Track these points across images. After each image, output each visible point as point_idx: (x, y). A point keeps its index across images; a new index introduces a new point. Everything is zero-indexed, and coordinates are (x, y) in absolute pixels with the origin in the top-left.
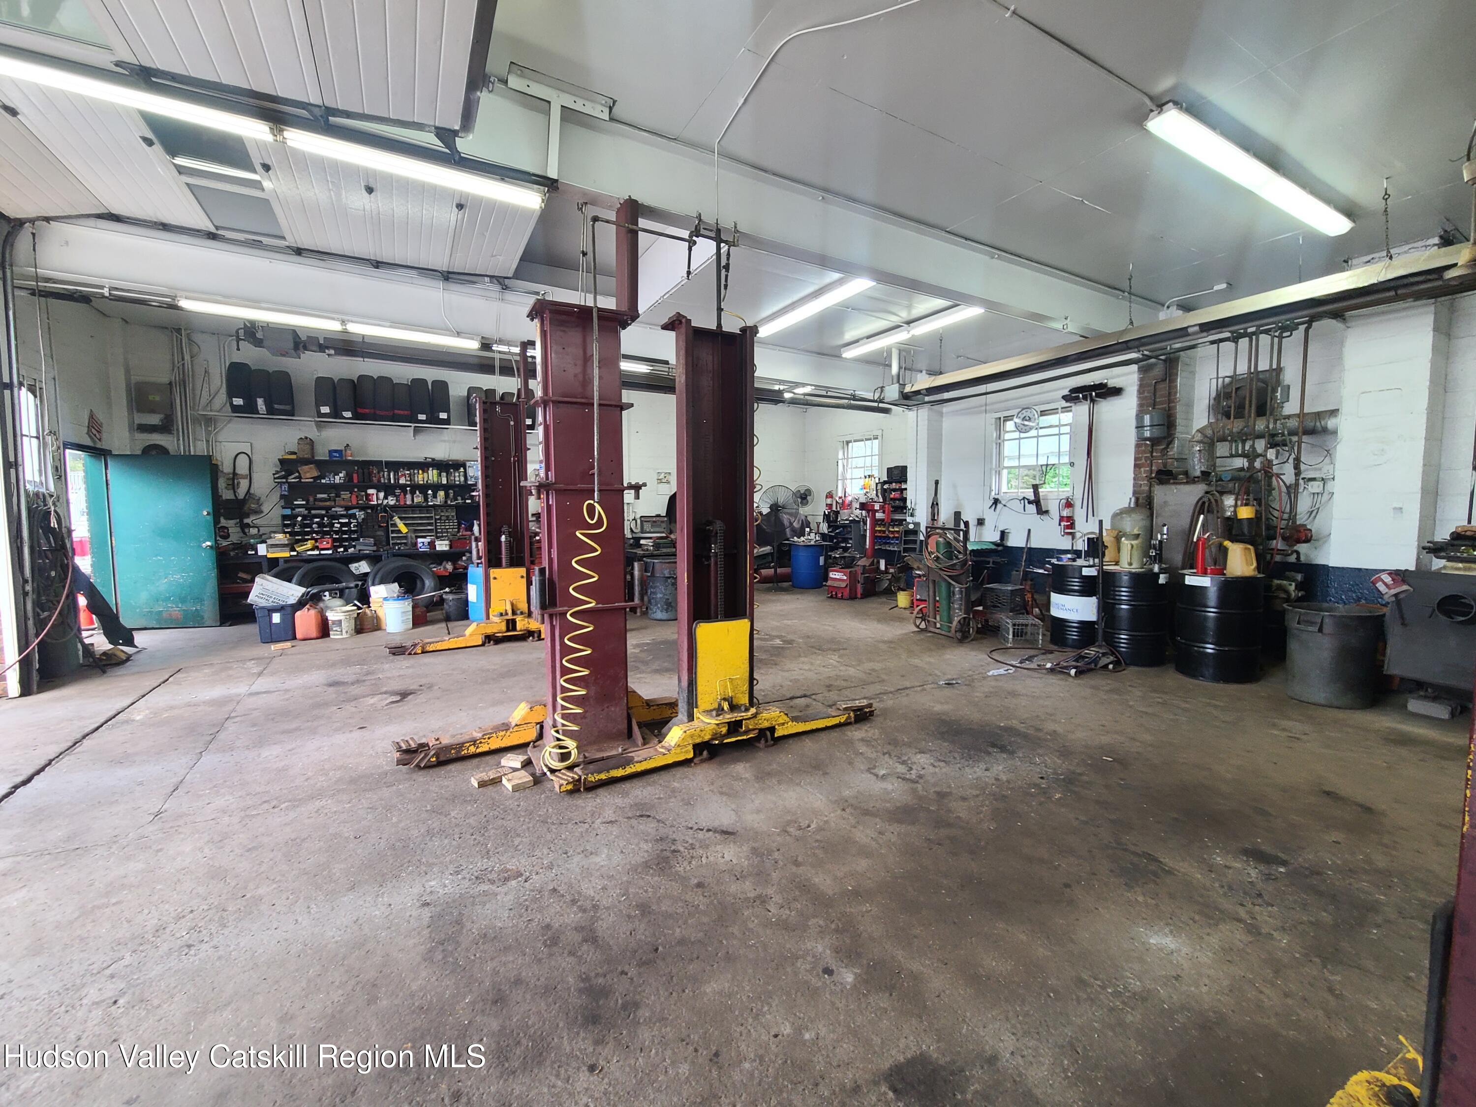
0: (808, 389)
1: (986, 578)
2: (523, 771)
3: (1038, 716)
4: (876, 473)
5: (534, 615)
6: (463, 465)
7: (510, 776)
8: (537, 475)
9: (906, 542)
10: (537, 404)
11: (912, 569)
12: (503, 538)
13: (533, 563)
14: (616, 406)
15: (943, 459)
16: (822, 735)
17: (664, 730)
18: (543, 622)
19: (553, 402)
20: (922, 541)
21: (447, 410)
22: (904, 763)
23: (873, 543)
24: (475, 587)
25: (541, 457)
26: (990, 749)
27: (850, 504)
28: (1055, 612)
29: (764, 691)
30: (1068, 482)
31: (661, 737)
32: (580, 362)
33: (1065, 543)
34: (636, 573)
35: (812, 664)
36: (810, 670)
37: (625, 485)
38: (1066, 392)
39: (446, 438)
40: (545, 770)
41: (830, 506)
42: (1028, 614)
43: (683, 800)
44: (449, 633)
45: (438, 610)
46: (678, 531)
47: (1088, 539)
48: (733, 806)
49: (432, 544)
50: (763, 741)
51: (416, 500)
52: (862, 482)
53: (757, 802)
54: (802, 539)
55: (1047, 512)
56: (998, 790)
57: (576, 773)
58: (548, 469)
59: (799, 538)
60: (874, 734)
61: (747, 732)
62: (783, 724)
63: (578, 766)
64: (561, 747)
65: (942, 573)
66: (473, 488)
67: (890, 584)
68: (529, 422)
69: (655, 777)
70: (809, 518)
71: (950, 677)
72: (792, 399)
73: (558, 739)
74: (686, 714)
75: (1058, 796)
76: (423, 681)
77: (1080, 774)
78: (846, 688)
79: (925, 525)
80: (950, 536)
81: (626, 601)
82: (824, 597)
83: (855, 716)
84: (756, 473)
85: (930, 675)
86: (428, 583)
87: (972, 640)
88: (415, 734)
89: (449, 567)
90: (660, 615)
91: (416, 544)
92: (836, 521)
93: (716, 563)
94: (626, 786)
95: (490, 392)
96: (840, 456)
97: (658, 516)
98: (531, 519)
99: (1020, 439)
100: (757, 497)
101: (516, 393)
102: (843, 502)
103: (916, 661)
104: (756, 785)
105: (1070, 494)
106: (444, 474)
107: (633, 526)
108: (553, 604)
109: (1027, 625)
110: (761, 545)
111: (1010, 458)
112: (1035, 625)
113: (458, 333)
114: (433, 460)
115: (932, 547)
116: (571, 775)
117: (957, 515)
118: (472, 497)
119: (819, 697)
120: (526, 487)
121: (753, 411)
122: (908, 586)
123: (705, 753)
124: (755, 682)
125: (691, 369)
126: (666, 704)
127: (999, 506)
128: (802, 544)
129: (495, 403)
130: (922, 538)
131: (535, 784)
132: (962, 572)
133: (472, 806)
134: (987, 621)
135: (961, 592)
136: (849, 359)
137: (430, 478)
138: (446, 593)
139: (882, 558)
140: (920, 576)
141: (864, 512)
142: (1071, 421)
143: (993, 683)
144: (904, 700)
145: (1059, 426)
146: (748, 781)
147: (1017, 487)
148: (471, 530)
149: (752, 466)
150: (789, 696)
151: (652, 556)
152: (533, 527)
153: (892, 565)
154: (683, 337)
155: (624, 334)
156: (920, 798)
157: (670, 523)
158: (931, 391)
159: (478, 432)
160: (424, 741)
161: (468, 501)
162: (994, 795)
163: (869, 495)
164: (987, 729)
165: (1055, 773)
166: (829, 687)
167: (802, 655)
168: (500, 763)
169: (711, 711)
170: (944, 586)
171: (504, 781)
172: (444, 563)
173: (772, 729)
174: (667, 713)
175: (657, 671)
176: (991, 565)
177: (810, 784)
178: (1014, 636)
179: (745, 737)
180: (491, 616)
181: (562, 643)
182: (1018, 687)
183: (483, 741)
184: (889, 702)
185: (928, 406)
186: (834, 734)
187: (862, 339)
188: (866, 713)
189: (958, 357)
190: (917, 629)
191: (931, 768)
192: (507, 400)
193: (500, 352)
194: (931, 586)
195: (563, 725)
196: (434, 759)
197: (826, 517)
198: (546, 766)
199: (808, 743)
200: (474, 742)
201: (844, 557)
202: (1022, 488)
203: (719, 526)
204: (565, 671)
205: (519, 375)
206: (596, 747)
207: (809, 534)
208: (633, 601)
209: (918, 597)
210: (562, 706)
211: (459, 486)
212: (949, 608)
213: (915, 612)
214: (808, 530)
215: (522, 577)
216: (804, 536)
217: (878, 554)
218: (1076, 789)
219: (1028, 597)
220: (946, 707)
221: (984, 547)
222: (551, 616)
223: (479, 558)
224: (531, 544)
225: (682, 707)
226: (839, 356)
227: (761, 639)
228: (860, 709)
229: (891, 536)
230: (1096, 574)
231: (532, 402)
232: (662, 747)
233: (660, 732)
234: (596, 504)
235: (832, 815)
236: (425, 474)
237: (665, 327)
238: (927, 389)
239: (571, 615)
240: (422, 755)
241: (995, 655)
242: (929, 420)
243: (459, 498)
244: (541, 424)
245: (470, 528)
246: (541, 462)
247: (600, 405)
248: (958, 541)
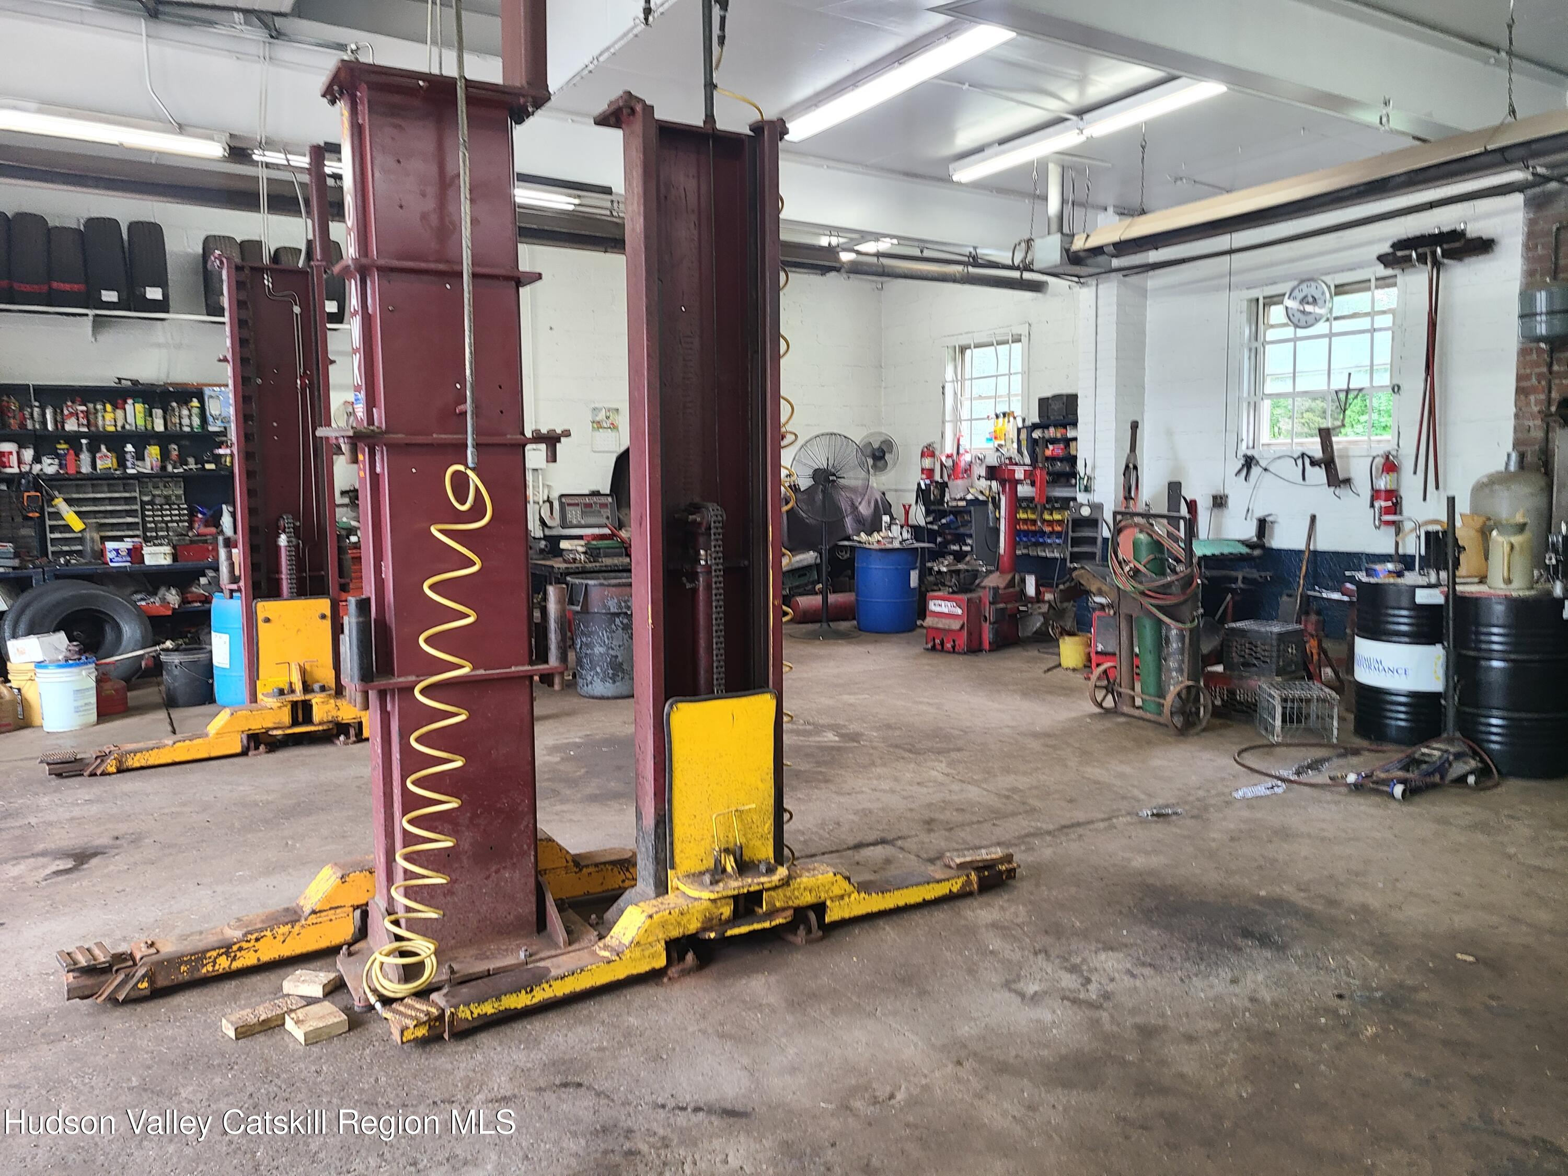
0: (884, 245)
1: (1230, 610)
2: (326, 1003)
3: (1331, 877)
4: (1018, 411)
5: (347, 693)
6: (199, 394)
7: (300, 1014)
8: (349, 415)
9: (1076, 542)
10: (346, 272)
11: (1088, 593)
12: (283, 540)
13: (344, 588)
14: (507, 278)
15: (1147, 379)
16: (917, 918)
17: (609, 915)
18: (366, 707)
19: (380, 269)
20: (1105, 540)
21: (161, 282)
22: (1074, 969)
23: (1013, 543)
24: (226, 637)
25: (358, 378)
26: (1239, 941)
27: (968, 470)
28: (1364, 675)
29: (803, 833)
30: (1389, 421)
31: (603, 928)
32: (432, 190)
33: (1382, 542)
34: (552, 607)
35: (896, 779)
36: (893, 791)
37: (528, 434)
38: (1385, 248)
39: (161, 340)
40: (373, 999)
41: (929, 473)
42: (1310, 678)
43: (646, 1051)
44: (174, 732)
45: (149, 685)
46: (634, 523)
47: (1428, 534)
48: (745, 1061)
49: (135, 554)
50: (802, 931)
51: (100, 464)
52: (989, 427)
53: (791, 1051)
54: (876, 536)
55: (1347, 481)
56: (1255, 1021)
57: (434, 1004)
58: (371, 403)
59: (869, 534)
60: (1016, 915)
61: (770, 915)
62: (842, 897)
63: (438, 989)
64: (403, 954)
65: (1146, 602)
66: (218, 439)
67: (1045, 623)
68: (331, 307)
69: (591, 1007)
70: (890, 497)
71: (1161, 802)
72: (853, 263)
73: (398, 938)
74: (651, 881)
75: (1370, 1031)
76: (122, 828)
77: (1414, 989)
78: (962, 825)
79: (1113, 508)
80: (1161, 528)
81: (531, 663)
82: (919, 650)
83: (981, 880)
84: (785, 409)
85: (1124, 798)
86: (130, 630)
87: (1204, 730)
88: (104, 935)
89: (173, 598)
90: (599, 687)
91: (102, 553)
92: (941, 501)
93: (708, 587)
94: (535, 1026)
95: (250, 248)
96: (949, 374)
97: (596, 494)
98: (339, 500)
99: (1295, 340)
100: (787, 457)
101: (303, 248)
102: (955, 464)
103: (1095, 772)
104: (790, 1018)
105: (1391, 447)
106: (158, 412)
107: (545, 513)
108: (386, 668)
109: (1308, 701)
110: (794, 550)
111: (1277, 377)
112: (1324, 700)
113: (180, 126)
114: (135, 383)
115: (1125, 551)
116: (424, 1008)
117: (1174, 488)
118: (217, 459)
119: (909, 844)
120: (327, 438)
121: (777, 290)
122: (1082, 626)
123: (690, 957)
124: (786, 816)
125: (654, 205)
126: (613, 863)
127: (1255, 471)
128: (876, 546)
129: (260, 270)
130: (1106, 533)
131: (350, 1030)
132: (1182, 598)
133: (225, 1076)
134: (1232, 693)
135: (1182, 638)
136: (966, 185)
137: (130, 419)
138: (167, 650)
139: (1030, 573)
140: (1102, 607)
141: (994, 484)
142: (1394, 305)
143: (1246, 814)
144: (1072, 847)
145: (1371, 314)
146: (773, 1011)
147: (1292, 434)
148: (217, 525)
149: (777, 396)
150: (851, 841)
151: (583, 572)
152: (344, 517)
153: (1049, 586)
154: (637, 143)
155: (520, 133)
156: (1108, 1038)
157: (619, 507)
158: (1123, 247)
159: (228, 328)
160: (123, 948)
161: (209, 466)
162: (1248, 1030)
163: (1004, 450)
164: (1234, 902)
165: (1366, 987)
166: (929, 824)
167: (878, 762)
168: (281, 988)
169: (702, 873)
170: (1148, 624)
171: (289, 1024)
172: (162, 591)
173: (820, 908)
174: (615, 880)
175: (593, 799)
176: (1240, 584)
177: (895, 1013)
178: (1284, 721)
179: (767, 925)
180: (260, 696)
181: (406, 748)
182: (1294, 820)
183: (245, 945)
184: (1045, 852)
185: (1119, 275)
186: (940, 915)
187: (990, 145)
188: (1001, 872)
189: (1176, 180)
190: (1097, 710)
191: (1128, 981)
192: (286, 262)
193: (268, 165)
194: (1124, 625)
195: (408, 909)
196: (145, 985)
197: (922, 494)
198: (374, 991)
199: (889, 933)
200: (227, 948)
201: (958, 572)
202: (1300, 435)
203: (713, 514)
204: (411, 802)
205: (309, 213)
206: (473, 951)
207: (889, 528)
208: (546, 661)
209: (1100, 648)
210: (406, 871)
211: (192, 436)
212: (1159, 668)
213: (1094, 677)
214: (886, 519)
215: (323, 617)
216: (879, 530)
217: (1022, 564)
218: (1409, 1018)
219: (1312, 645)
220: (1156, 861)
221: (1226, 551)
222: (382, 695)
223: (234, 579)
224: (341, 550)
225: (645, 869)
226: (947, 180)
227: (798, 733)
228: (989, 866)
229: (1047, 529)
230: (1440, 600)
231: (337, 269)
232: (606, 947)
233: (600, 918)
234: (469, 472)
235: (937, 1074)
236: (119, 413)
237: (603, 121)
238: (1116, 245)
239: (422, 692)
240: (121, 977)
241: (1250, 759)
242: (1119, 305)
243: (191, 460)
244: (356, 312)
245: (215, 521)
246: (357, 389)
247: (475, 276)
248: (1176, 540)
